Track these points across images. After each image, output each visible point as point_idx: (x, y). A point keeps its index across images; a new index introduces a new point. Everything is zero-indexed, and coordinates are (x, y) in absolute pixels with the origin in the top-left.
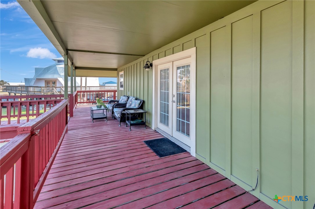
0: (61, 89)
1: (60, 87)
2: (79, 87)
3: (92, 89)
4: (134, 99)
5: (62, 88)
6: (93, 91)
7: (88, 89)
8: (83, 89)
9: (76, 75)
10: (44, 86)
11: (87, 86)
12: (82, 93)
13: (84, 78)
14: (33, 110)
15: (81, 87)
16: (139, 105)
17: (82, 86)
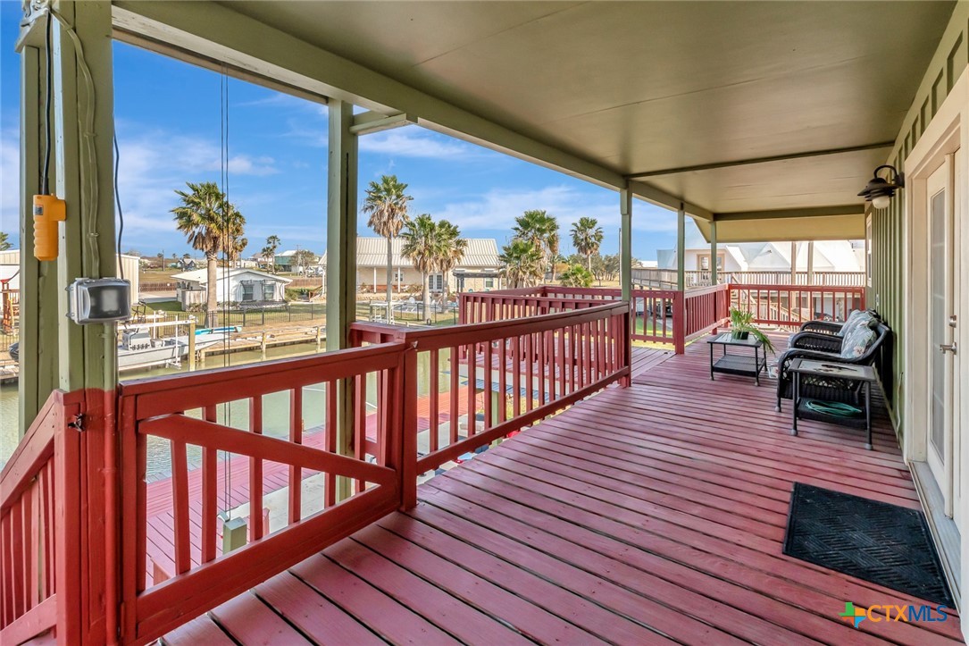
0: (732, 277)
1: (730, 273)
2: (786, 273)
3: (831, 281)
4: (863, 322)
5: (734, 275)
6: (834, 290)
7: (817, 281)
8: (801, 281)
9: (718, 238)
10: (695, 270)
11: (814, 270)
12: (794, 295)
13: (803, 246)
14: (664, 329)
15: (792, 272)
16: (868, 347)
17: (797, 270)
